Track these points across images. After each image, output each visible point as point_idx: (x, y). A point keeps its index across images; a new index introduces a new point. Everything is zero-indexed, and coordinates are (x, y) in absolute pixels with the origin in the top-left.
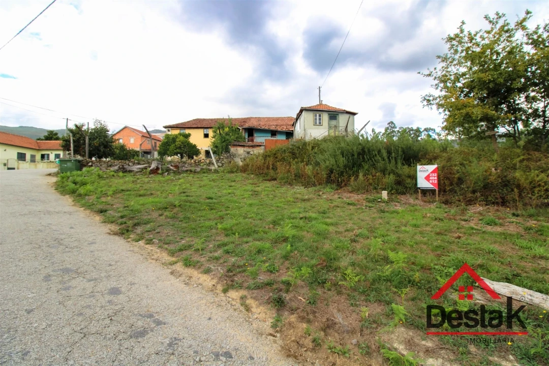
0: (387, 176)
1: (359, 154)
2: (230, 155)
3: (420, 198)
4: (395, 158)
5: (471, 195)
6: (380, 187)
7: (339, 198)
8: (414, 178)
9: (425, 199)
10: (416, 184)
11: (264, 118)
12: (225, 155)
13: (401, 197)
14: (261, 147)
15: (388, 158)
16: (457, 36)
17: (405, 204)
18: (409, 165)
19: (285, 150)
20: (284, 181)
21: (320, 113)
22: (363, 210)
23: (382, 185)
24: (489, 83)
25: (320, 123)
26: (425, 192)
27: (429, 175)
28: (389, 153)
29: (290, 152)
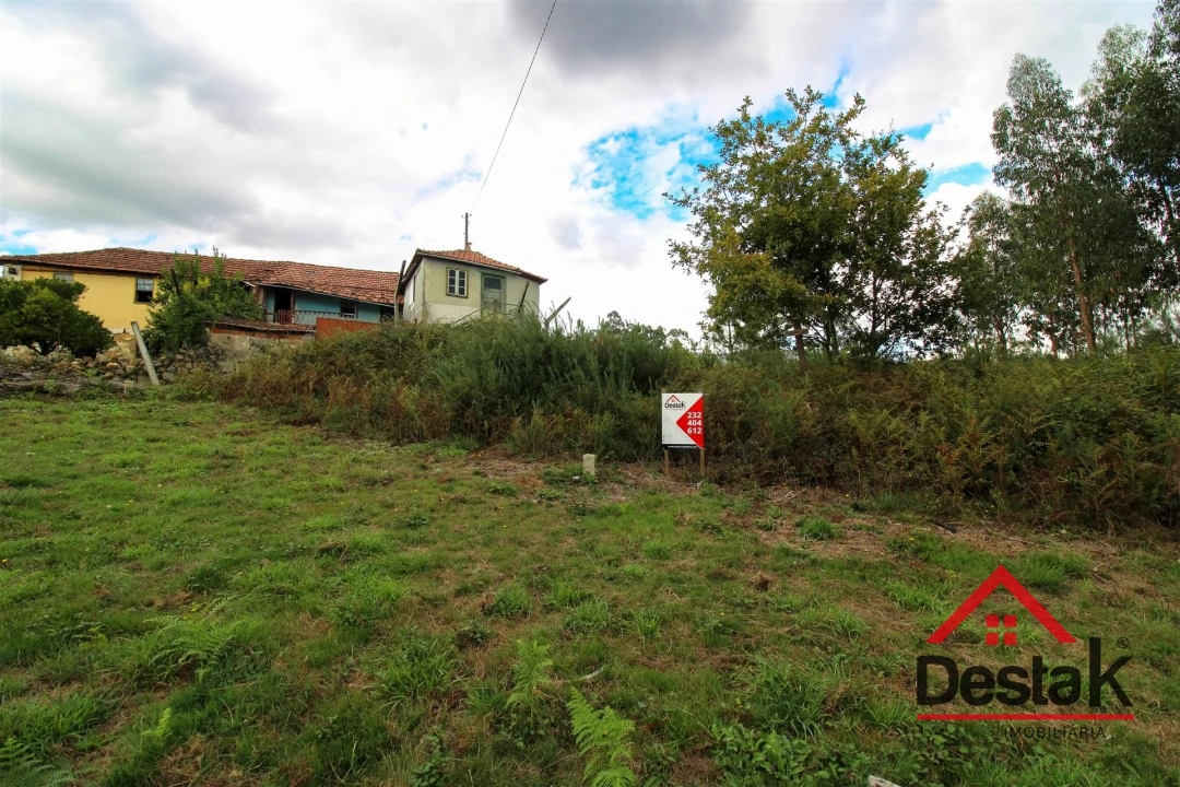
0: (596, 416)
1: (537, 362)
2: (208, 354)
3: (667, 469)
4: (616, 375)
5: (771, 462)
6: (580, 443)
7: (477, 473)
8: (656, 421)
9: (678, 472)
10: (659, 436)
11: (324, 268)
12: (192, 353)
13: (626, 469)
14: (304, 337)
15: (602, 374)
16: (737, 126)
17: (636, 486)
18: (645, 393)
19: (357, 345)
20: (339, 425)
21: (463, 268)
22: (532, 510)
23: (586, 438)
24: (794, 227)
25: (462, 291)
26: (677, 453)
27: (686, 415)
28: (603, 362)
29: (371, 352)
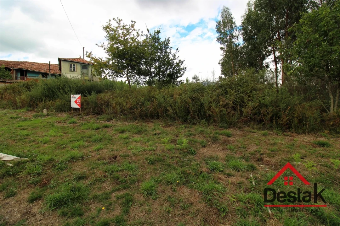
3: (72, 113)
10: (70, 105)
21: (74, 63)
25: (74, 70)
26: (75, 110)
